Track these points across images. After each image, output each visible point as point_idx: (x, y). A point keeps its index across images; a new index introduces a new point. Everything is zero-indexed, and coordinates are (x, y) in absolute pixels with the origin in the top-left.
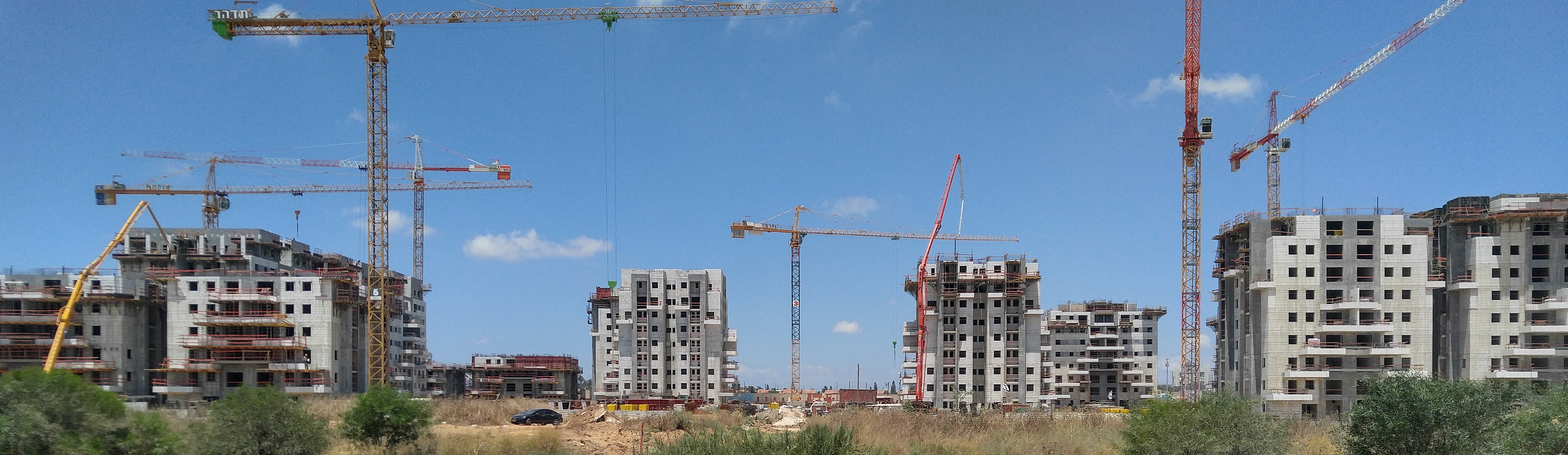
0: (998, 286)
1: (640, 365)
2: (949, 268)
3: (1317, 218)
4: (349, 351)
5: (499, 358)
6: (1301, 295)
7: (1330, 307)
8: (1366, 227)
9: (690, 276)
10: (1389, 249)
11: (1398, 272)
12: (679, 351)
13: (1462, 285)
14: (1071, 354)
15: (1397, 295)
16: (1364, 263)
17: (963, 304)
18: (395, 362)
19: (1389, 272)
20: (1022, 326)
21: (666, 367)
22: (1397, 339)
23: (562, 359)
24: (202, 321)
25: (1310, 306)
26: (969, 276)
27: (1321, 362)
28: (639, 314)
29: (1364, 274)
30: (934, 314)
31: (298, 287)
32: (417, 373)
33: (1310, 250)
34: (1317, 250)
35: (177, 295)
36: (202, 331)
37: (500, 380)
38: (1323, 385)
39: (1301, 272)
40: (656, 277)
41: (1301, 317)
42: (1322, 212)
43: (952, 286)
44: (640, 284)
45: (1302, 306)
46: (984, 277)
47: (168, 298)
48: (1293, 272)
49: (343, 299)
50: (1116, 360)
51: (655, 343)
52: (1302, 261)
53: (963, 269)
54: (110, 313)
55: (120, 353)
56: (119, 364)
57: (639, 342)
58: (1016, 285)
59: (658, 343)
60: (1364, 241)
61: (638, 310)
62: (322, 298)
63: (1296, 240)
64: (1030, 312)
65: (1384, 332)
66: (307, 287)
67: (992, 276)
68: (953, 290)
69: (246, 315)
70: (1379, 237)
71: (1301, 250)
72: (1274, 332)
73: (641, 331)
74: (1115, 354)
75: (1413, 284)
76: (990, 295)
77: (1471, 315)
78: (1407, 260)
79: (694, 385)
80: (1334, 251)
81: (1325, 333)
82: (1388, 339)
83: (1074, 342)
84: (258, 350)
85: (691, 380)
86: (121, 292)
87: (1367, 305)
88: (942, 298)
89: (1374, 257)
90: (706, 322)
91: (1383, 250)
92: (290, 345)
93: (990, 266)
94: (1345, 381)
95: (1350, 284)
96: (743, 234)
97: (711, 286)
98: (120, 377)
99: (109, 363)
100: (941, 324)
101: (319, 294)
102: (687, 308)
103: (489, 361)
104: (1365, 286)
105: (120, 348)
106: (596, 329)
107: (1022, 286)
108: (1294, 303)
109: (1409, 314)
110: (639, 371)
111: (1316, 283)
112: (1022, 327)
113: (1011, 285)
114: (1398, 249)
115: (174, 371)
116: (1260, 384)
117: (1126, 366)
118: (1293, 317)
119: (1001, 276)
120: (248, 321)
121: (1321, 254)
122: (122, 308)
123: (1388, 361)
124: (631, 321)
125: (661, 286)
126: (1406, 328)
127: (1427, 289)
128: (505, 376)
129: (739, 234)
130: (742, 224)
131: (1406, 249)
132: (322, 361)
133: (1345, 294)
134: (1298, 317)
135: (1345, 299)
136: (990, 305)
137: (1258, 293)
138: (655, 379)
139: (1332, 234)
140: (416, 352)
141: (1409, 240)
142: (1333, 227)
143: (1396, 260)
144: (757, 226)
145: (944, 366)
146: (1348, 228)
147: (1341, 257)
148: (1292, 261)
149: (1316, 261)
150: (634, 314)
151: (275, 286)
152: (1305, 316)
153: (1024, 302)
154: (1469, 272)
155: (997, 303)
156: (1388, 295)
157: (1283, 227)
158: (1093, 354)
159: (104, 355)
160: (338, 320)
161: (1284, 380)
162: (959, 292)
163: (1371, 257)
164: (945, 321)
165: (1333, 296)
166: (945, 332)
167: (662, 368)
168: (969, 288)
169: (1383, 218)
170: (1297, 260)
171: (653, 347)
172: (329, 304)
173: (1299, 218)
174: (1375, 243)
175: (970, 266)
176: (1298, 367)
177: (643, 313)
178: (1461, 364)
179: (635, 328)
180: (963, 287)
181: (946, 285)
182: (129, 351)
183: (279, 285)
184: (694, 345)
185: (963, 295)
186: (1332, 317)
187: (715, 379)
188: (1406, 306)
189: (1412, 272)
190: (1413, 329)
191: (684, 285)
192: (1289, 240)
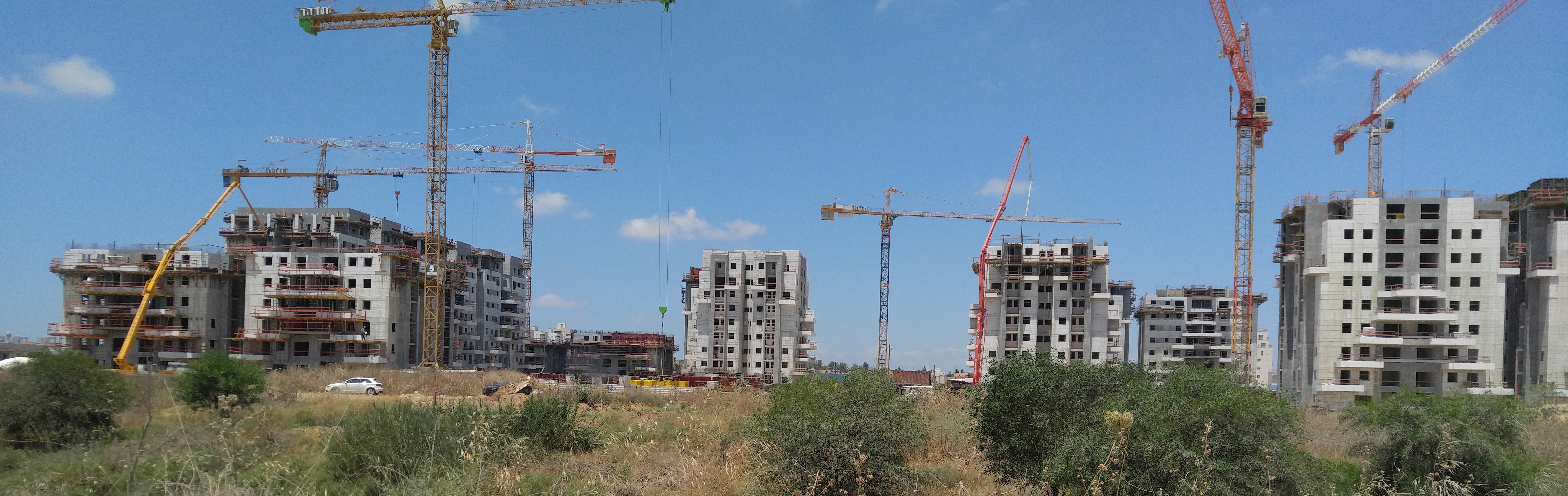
0: (1064, 269)
1: (717, 344)
2: (1014, 250)
3: (1377, 200)
4: (407, 324)
5: (597, 335)
6: (1357, 281)
7: (1389, 294)
8: (1431, 211)
9: (767, 257)
10: (1456, 234)
11: (1466, 258)
12: (755, 330)
13: (1541, 273)
14: (1167, 340)
15: (1465, 282)
16: (1428, 249)
17: (1028, 286)
18: (491, 336)
19: (1456, 258)
20: (1088, 310)
21: (743, 346)
22: (1464, 329)
23: (656, 337)
24: (272, 293)
25: (1367, 293)
26: (1035, 258)
27: (1377, 351)
28: (717, 294)
29: (1427, 260)
30: (997, 296)
31: (360, 262)
32: (515, 347)
33: (1368, 234)
34: (1375, 234)
35: (254, 269)
36: (274, 303)
37: (596, 356)
38: (1378, 375)
39: (1358, 257)
40: (735, 258)
41: (1357, 305)
42: (1380, 193)
43: (1016, 268)
44: (719, 265)
45: (1357, 293)
46: (1050, 260)
47: (247, 272)
48: (1348, 258)
49: (400, 274)
50: (1212, 347)
51: (732, 322)
52: (1359, 246)
53: (1029, 252)
54: (197, 286)
55: (204, 322)
56: (203, 333)
57: (717, 322)
58: (1083, 268)
59: (735, 323)
60: (1428, 225)
61: (717, 289)
62: (382, 273)
63: (1353, 224)
64: (1096, 295)
65: (1449, 321)
66: (368, 262)
67: (1058, 258)
68: (1017, 273)
69: (312, 288)
70: (1445, 221)
71: (1358, 235)
72: (1326, 319)
73: (719, 310)
74: (1212, 341)
75: (1483, 270)
76: (1056, 278)
77: (1550, 304)
78: (1477, 246)
79: (768, 363)
80: (1395, 236)
81: (1382, 321)
82: (1454, 328)
83: (1170, 328)
84: (321, 321)
85: (765, 359)
86: (207, 266)
87: (1428, 292)
88: (1006, 281)
89: (1439, 242)
90: (781, 302)
91: (1449, 234)
92: (349, 317)
93: (1057, 249)
94: (1403, 372)
95: (1411, 271)
96: (833, 216)
97: (788, 266)
98: (204, 345)
99: (195, 332)
100: (1004, 306)
101: (379, 270)
102: (763, 288)
103: (586, 338)
104: (1427, 273)
105: (204, 318)
106: (688, 308)
107: (1089, 269)
108: (1349, 290)
109: (1478, 302)
110: (716, 349)
111: (1373, 269)
112: (1088, 312)
113: (1077, 268)
114: (1466, 234)
115: (247, 340)
116: (1311, 373)
117: (1224, 354)
118: (1347, 305)
119: (1068, 259)
120: (313, 294)
121: (1381, 239)
122: (208, 281)
123: (1453, 353)
124: (709, 300)
125: (739, 266)
126: (1474, 318)
127: (1499, 276)
128: (600, 352)
129: (829, 217)
130: (832, 207)
131: (1476, 234)
132: (380, 333)
133: (1405, 281)
134: (1354, 304)
135: (1404, 286)
136: (1056, 288)
137: (1312, 278)
138: (731, 357)
139: (1394, 217)
140: (512, 327)
141: (1479, 224)
142: (1394, 210)
143: (1465, 246)
144: (847, 208)
145: (1006, 349)
146: (1413, 212)
147: (1402, 242)
148: (1347, 246)
149: (1374, 246)
150: (713, 294)
151: (340, 262)
152: (1361, 304)
153: (1090, 286)
154: (1551, 259)
155: (1063, 286)
156: (1455, 282)
157: (1340, 211)
158: (1189, 341)
159: (191, 325)
160: (396, 295)
161: (1336, 369)
162: (1023, 274)
163: (1436, 242)
164: (1009, 303)
165: (1393, 282)
166: (1008, 315)
167: (738, 346)
168: (1034, 270)
169: (1450, 200)
170: (1353, 245)
171: (729, 326)
172: (387, 279)
173: (1356, 201)
174: (1440, 227)
175: (1036, 249)
176: (1352, 356)
177: (721, 293)
178: (1540, 357)
179: (713, 308)
180: (1028, 270)
181: (1010, 268)
182: (213, 321)
183: (343, 260)
184: (769, 325)
185: (1027, 278)
186: (1390, 305)
187: (788, 358)
188: (1474, 294)
189: (1483, 258)
190: (1483, 319)
191: (761, 266)
192: (1346, 224)
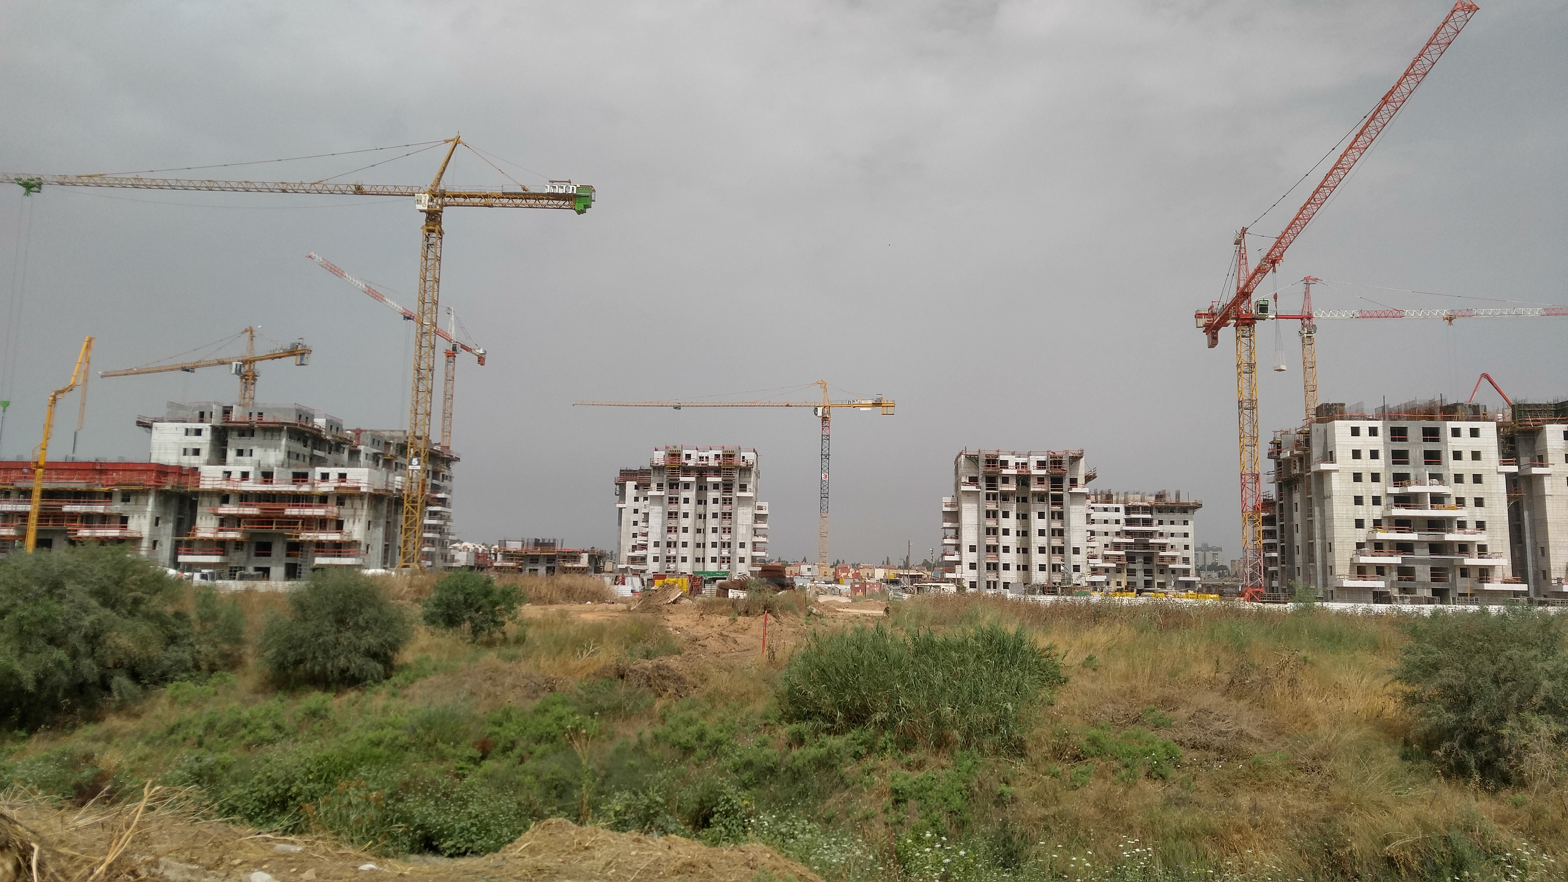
1: (670, 537)
4: (383, 522)
6: (1367, 478)
7: (1396, 490)
10: (1456, 432)
11: (1467, 455)
12: (710, 523)
13: (1535, 471)
14: (1106, 534)
15: (1468, 479)
16: (1431, 446)
17: (1005, 480)
19: (1457, 455)
21: (698, 540)
22: (1471, 525)
25: (1376, 489)
27: (1391, 547)
29: (1432, 457)
30: (974, 489)
33: (1373, 432)
34: (1381, 432)
38: (1395, 571)
39: (1366, 454)
41: (1367, 501)
43: (994, 462)
45: (1368, 489)
48: (1356, 454)
50: (1151, 541)
51: (686, 515)
52: (1366, 442)
57: (670, 515)
58: (1059, 463)
59: (689, 515)
60: (1429, 423)
64: (1073, 490)
65: (1456, 517)
68: (994, 466)
71: (1364, 433)
72: (1340, 515)
74: (1151, 534)
75: (1484, 468)
77: (1547, 501)
78: (1475, 444)
79: (724, 559)
80: (1399, 434)
81: (1393, 517)
82: (1462, 524)
84: (291, 519)
85: (721, 554)
87: (1437, 488)
89: (1441, 440)
90: (738, 494)
91: (1449, 433)
92: (323, 513)
94: (1418, 567)
95: (1417, 467)
99: (136, 531)
100: (983, 500)
104: (1433, 469)
107: (1066, 464)
108: (1359, 487)
109: (1482, 499)
110: (669, 543)
111: (1381, 465)
112: (1067, 506)
113: (1054, 463)
114: (1465, 432)
115: (203, 539)
116: (1327, 569)
117: (1163, 547)
118: (1358, 501)
120: (283, 488)
121: (1386, 437)
123: (1464, 548)
125: (694, 457)
126: (1480, 514)
127: (1499, 473)
131: (1474, 433)
132: (355, 531)
133: (1412, 477)
134: (1364, 500)
135: (1412, 482)
136: (1033, 482)
137: (1321, 475)
138: (685, 552)
143: (1465, 444)
145: (987, 543)
147: (1406, 440)
148: (1355, 442)
149: (1381, 443)
150: (666, 486)
152: (1371, 499)
153: (1068, 480)
154: (1542, 457)
156: (1459, 479)
158: (1128, 533)
159: (131, 525)
161: (1352, 565)
162: (1000, 468)
163: (1437, 440)
164: (987, 497)
166: (988, 508)
167: (692, 540)
170: (1360, 441)
171: (683, 520)
174: (1440, 425)
176: (1367, 551)
182: (158, 519)
184: (725, 518)
186: (1400, 501)
187: (746, 552)
188: (1478, 490)
189: (1482, 456)
190: (1488, 515)
192: (1351, 423)
